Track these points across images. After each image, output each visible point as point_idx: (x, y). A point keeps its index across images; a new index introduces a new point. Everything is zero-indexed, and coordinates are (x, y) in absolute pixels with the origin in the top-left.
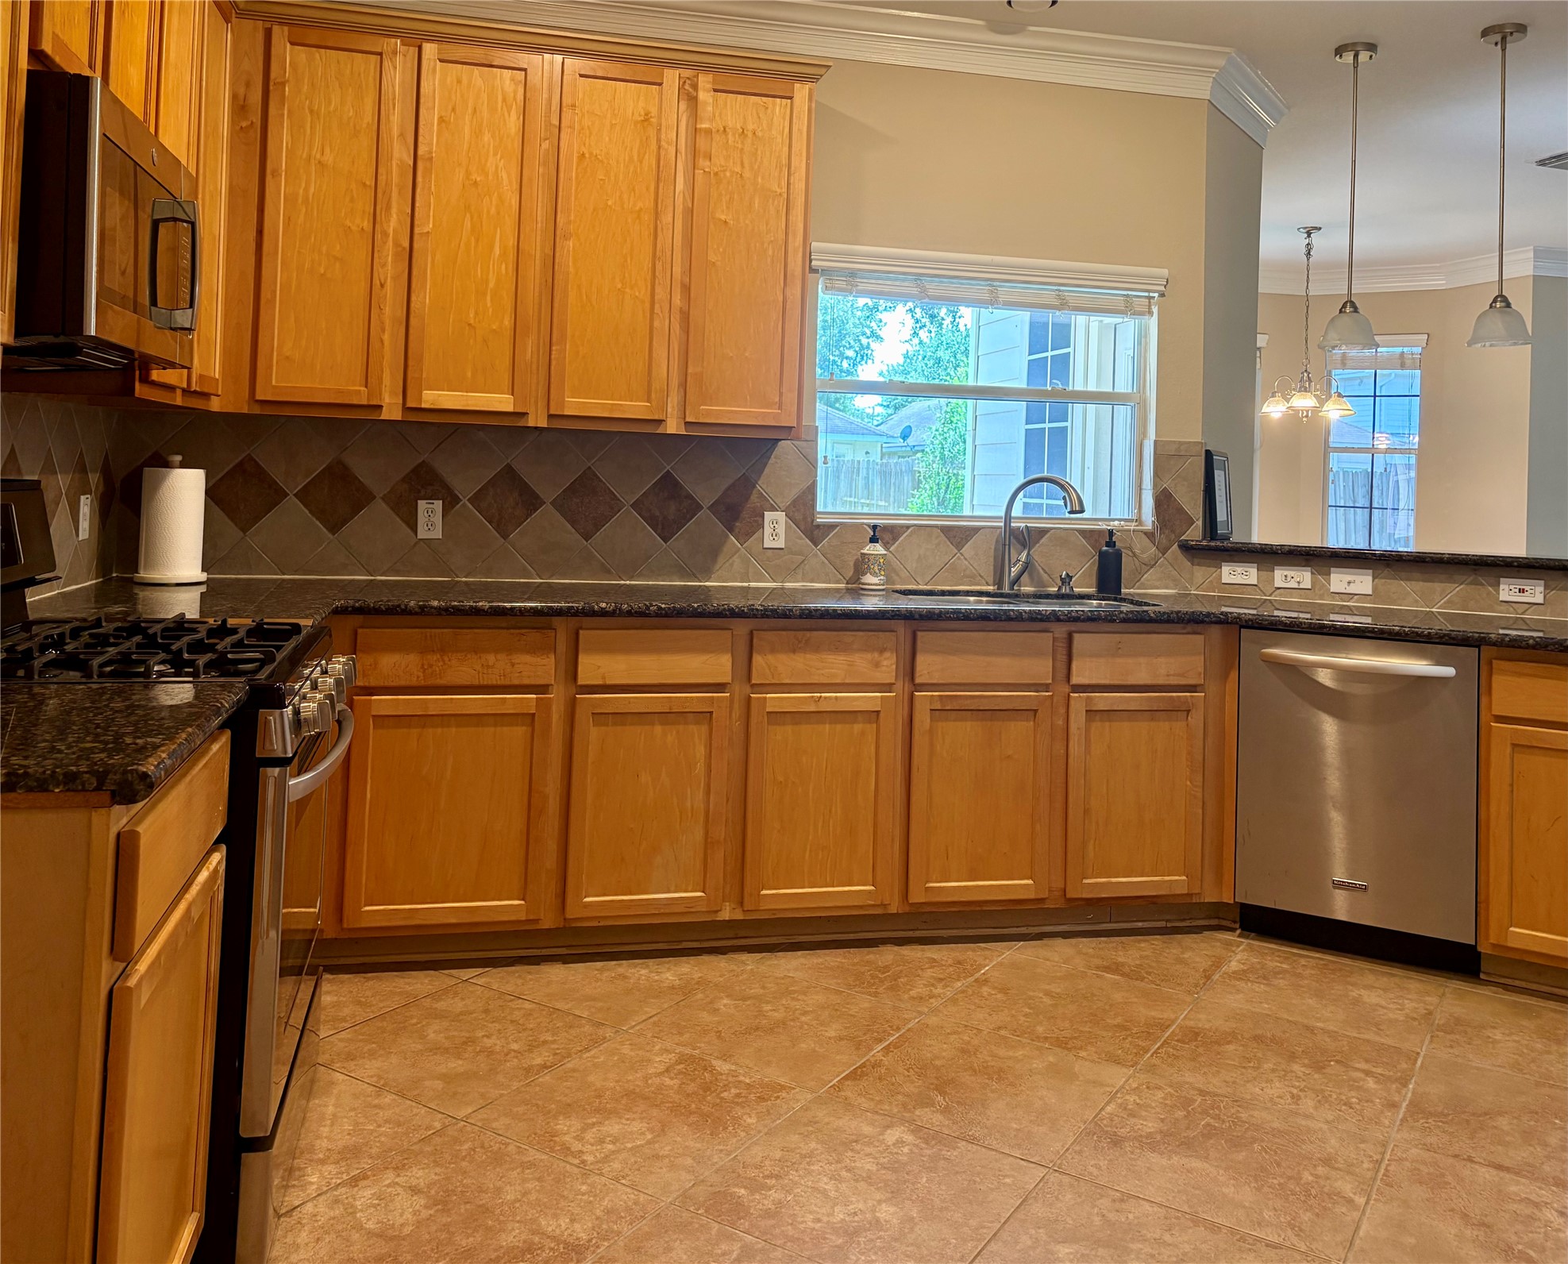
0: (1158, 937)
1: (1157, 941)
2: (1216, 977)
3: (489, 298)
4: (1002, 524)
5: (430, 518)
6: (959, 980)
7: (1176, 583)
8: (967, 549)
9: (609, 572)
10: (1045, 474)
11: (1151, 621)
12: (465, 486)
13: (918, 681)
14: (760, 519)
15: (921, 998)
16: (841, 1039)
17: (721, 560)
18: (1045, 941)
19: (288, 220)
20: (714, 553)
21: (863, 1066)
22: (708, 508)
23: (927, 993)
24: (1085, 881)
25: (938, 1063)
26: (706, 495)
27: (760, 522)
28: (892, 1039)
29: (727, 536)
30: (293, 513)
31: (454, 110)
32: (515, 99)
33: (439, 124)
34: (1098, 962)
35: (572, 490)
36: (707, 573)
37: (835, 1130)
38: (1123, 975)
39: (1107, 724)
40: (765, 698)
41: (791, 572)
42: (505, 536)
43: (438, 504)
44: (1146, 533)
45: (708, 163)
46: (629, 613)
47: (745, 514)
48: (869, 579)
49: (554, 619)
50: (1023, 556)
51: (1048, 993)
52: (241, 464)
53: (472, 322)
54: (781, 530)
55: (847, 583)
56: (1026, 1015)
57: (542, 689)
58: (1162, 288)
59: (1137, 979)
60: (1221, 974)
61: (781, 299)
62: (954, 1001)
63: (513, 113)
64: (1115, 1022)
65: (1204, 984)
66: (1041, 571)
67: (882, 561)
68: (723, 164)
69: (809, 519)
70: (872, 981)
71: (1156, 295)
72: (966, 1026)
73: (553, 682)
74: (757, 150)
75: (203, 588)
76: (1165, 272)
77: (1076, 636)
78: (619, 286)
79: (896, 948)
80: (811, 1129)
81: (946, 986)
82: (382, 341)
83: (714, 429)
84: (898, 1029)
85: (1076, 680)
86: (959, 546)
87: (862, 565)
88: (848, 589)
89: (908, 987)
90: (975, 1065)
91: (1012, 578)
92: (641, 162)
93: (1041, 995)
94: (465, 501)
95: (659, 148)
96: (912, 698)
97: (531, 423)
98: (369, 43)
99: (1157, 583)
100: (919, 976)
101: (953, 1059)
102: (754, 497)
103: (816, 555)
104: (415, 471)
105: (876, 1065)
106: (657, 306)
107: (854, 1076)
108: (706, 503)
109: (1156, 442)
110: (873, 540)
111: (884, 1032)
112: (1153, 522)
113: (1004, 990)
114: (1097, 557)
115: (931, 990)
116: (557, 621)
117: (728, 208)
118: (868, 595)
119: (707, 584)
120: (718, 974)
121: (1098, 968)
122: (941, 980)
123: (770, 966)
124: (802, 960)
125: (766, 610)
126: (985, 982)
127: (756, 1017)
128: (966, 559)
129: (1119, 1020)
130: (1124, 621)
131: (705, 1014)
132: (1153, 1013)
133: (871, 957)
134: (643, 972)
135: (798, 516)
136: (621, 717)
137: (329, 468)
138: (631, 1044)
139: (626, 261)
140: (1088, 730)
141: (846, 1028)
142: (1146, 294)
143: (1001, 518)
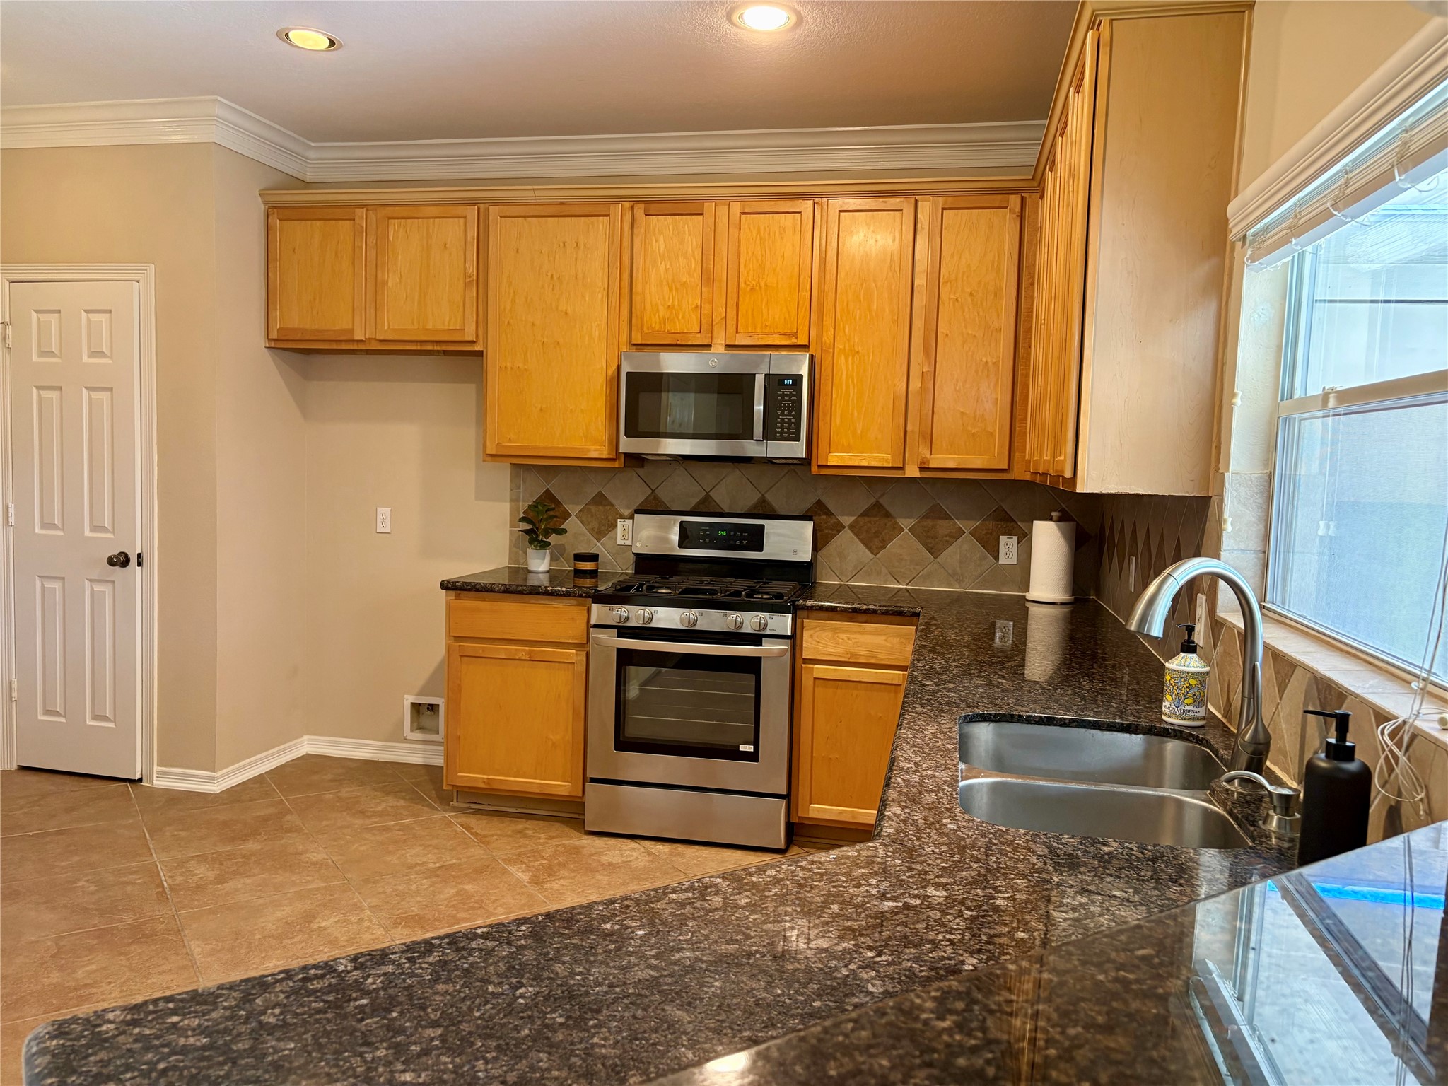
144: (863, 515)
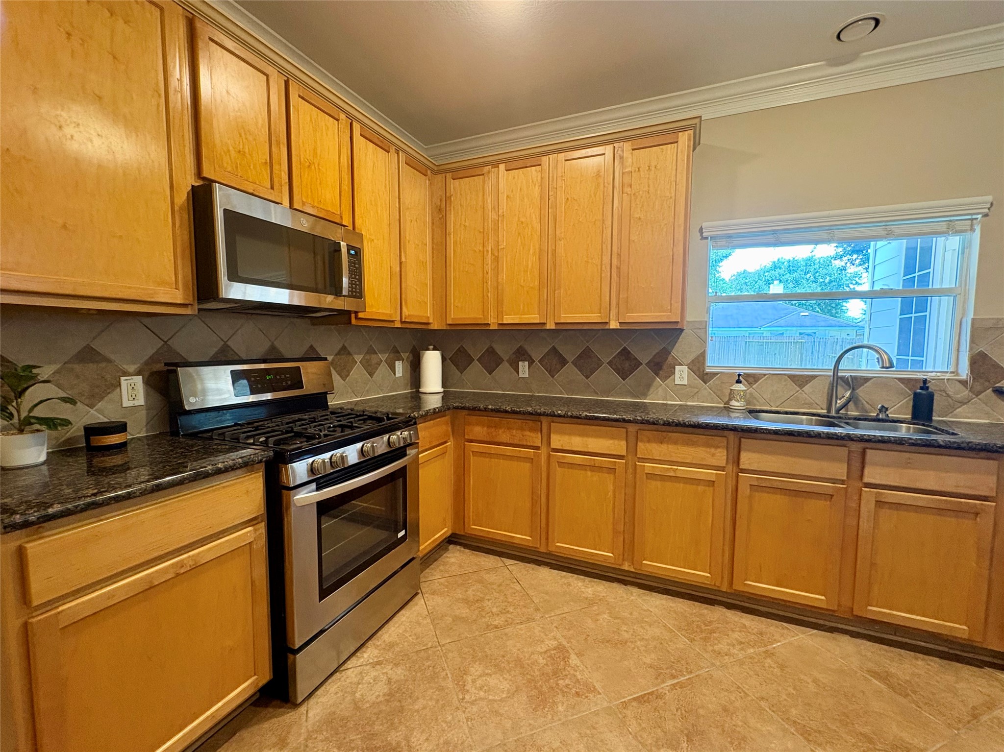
0: (937, 659)
1: (935, 663)
2: (984, 718)
3: (529, 273)
4: (832, 374)
5: (524, 368)
6: (753, 647)
7: (988, 415)
8: (807, 388)
9: (597, 394)
10: (865, 343)
11: (940, 446)
12: (537, 356)
13: (742, 467)
14: (673, 370)
15: (720, 653)
16: (651, 667)
17: (652, 390)
18: (835, 635)
19: (454, 251)
20: (649, 386)
21: (652, 693)
22: (646, 364)
23: (726, 650)
24: (870, 608)
25: (701, 712)
26: (644, 357)
27: (673, 371)
28: (682, 679)
29: (655, 378)
30: (476, 367)
31: (512, 191)
32: (537, 180)
33: (507, 199)
34: (870, 665)
35: (580, 357)
36: (645, 395)
37: (602, 741)
38: (890, 686)
39: (896, 512)
40: (644, 466)
41: (692, 397)
42: (553, 377)
43: (527, 363)
44: (960, 381)
45: (629, 189)
46: (571, 417)
47: (665, 367)
48: (734, 403)
49: (541, 417)
50: (848, 394)
51: (816, 681)
52: (459, 348)
53: (522, 284)
54: (685, 375)
55: (725, 404)
56: (788, 695)
57: (538, 448)
58: (987, 210)
59: (901, 694)
60: (990, 716)
61: (671, 254)
62: (741, 663)
63: (537, 187)
64: (862, 730)
65: (969, 722)
66: (865, 403)
67: (742, 393)
68: (638, 188)
69: (701, 370)
70: (695, 630)
71: (979, 216)
72: (739, 687)
73: (540, 445)
74: (657, 176)
75: (442, 394)
76: (989, 198)
77: (869, 452)
78: (586, 259)
79: (725, 610)
80: (588, 732)
81: (742, 649)
82: (488, 296)
83: (633, 325)
84: (691, 672)
85: (866, 480)
86: (801, 386)
87: (732, 395)
88: (725, 407)
89: (716, 642)
90: (727, 725)
91: (838, 405)
92: (595, 196)
93: (809, 681)
94: (537, 362)
95: (604, 186)
96: (737, 476)
97: (548, 327)
98: (478, 171)
99: (969, 415)
100: (728, 635)
101: (714, 713)
102: (670, 358)
103: (705, 389)
104: (518, 350)
105: (659, 697)
106: (603, 266)
107: (640, 700)
108: (644, 362)
109: (973, 319)
110: (739, 382)
111: (680, 671)
112: (967, 374)
113: (782, 667)
114: (912, 396)
115: (729, 650)
116: (543, 418)
117: (641, 211)
118: (733, 412)
119: (645, 401)
120: (613, 596)
121: (869, 671)
122: (741, 643)
123: (644, 600)
124: (664, 602)
125: (643, 420)
126: (769, 654)
127: (614, 632)
128: (805, 394)
129: (866, 730)
130: (913, 445)
131: (590, 621)
132: (904, 735)
133: (705, 611)
134: (580, 584)
135: (695, 368)
136: (572, 465)
137: (487, 350)
138: (542, 628)
139: (588, 247)
140: (876, 513)
141: (659, 659)
142: (969, 217)
143: (831, 370)
144: (336, 355)
